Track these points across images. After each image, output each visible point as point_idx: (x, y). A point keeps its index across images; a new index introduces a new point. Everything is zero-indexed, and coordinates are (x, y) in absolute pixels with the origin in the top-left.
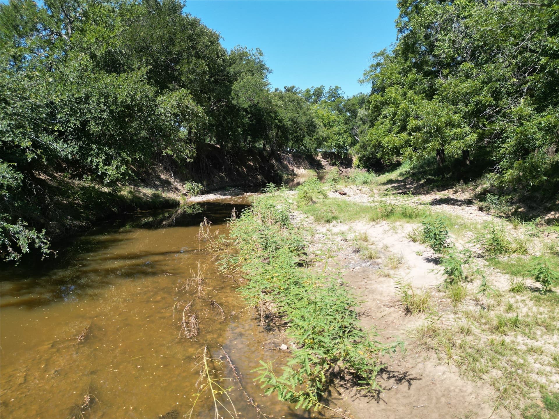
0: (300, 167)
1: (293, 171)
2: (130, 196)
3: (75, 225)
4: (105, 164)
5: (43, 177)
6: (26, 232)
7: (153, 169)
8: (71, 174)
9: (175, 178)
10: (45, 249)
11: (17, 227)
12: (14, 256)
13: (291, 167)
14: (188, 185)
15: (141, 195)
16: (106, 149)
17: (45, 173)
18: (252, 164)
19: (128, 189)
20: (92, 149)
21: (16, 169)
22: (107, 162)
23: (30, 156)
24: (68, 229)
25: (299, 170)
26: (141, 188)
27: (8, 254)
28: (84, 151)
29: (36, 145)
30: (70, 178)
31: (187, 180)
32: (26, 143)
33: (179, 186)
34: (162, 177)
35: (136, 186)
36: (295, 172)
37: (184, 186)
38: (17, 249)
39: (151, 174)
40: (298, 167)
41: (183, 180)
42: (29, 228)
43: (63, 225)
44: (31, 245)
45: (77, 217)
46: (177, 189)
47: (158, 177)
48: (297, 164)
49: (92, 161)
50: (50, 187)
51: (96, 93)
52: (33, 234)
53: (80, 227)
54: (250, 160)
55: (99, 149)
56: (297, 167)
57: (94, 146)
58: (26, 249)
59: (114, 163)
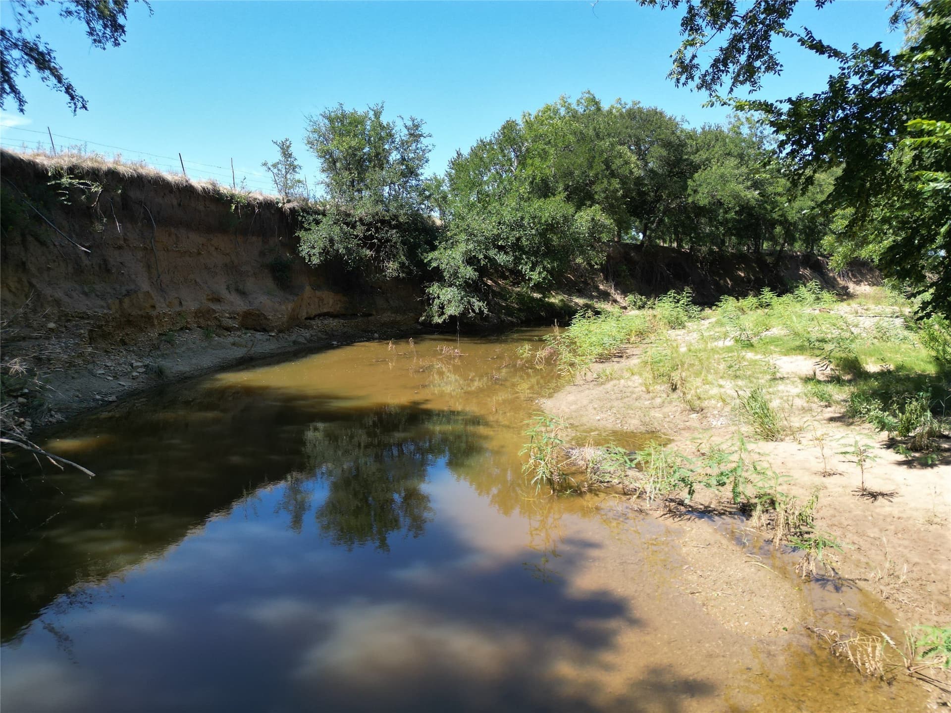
0: (861, 281)
1: (846, 288)
2: (560, 304)
3: (508, 320)
4: (531, 270)
5: (490, 282)
6: (478, 303)
7: (592, 279)
8: (512, 282)
9: (616, 290)
10: (486, 311)
11: (474, 300)
12: (472, 314)
13: (841, 282)
14: (630, 297)
15: (572, 304)
16: (533, 258)
17: (491, 280)
18: (743, 275)
19: (560, 297)
20: (523, 259)
21: (475, 270)
22: (532, 269)
23: (483, 263)
24: (503, 321)
25: (858, 288)
26: (574, 298)
27: (469, 313)
28: (517, 260)
29: (486, 257)
30: (511, 286)
31: (631, 292)
32: (481, 256)
33: (618, 297)
34: (601, 287)
35: (570, 295)
36: (851, 290)
37: (626, 299)
38: (474, 311)
39: (589, 284)
40: (858, 283)
41: (625, 293)
42: (479, 301)
43: (499, 318)
44: (480, 309)
45: (511, 315)
46: (615, 301)
47: (597, 288)
48: (855, 277)
49: (522, 268)
50: (493, 291)
51: (528, 215)
52: (481, 304)
53: (512, 322)
54: (740, 270)
55: (528, 258)
56: (855, 282)
57: (524, 256)
58: (477, 311)
59: (538, 270)
